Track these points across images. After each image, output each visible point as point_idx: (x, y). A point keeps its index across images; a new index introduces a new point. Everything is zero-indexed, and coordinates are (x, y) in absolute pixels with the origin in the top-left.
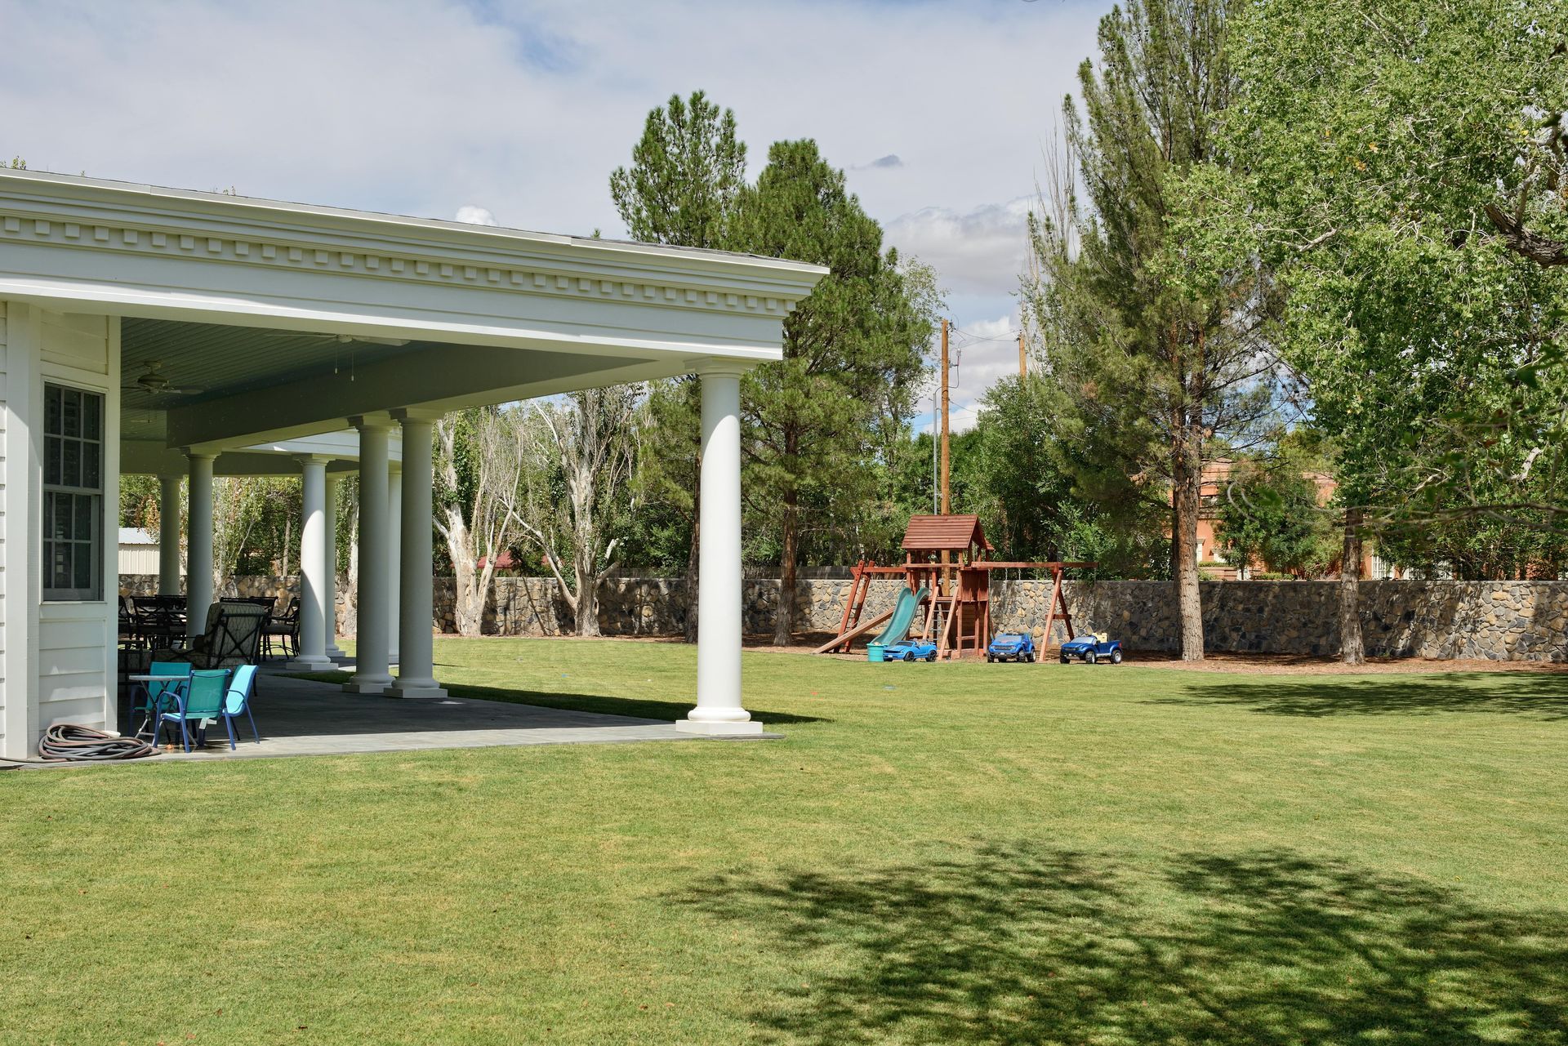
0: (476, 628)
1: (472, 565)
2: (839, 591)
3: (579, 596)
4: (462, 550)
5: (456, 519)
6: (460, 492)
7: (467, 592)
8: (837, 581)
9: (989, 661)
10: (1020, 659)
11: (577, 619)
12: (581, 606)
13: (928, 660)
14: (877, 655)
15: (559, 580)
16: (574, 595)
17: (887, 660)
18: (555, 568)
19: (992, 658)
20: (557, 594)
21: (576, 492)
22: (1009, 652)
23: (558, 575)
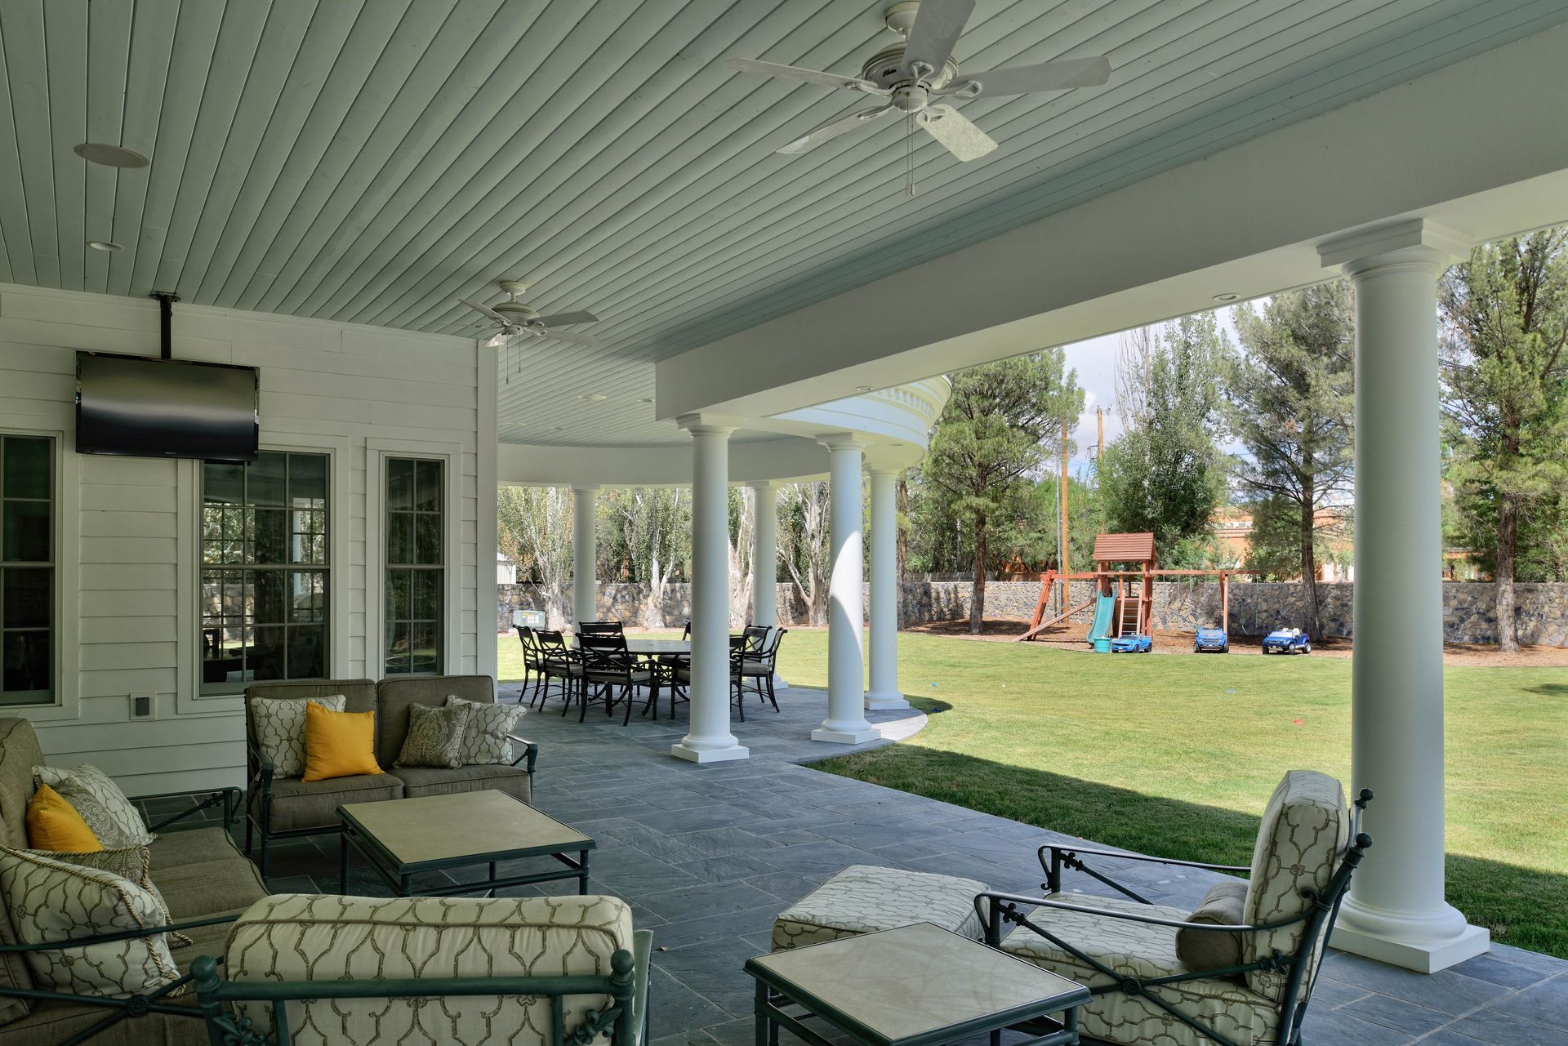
1: (739, 574)
3: (812, 596)
7: (735, 595)
9: (1197, 652)
10: (1223, 650)
11: (811, 613)
12: (814, 603)
13: (1146, 651)
14: (1103, 647)
15: (797, 585)
16: (809, 596)
17: (1115, 651)
18: (796, 576)
19: (1200, 649)
20: (790, 595)
21: (808, 520)
22: (1216, 644)
23: (797, 581)
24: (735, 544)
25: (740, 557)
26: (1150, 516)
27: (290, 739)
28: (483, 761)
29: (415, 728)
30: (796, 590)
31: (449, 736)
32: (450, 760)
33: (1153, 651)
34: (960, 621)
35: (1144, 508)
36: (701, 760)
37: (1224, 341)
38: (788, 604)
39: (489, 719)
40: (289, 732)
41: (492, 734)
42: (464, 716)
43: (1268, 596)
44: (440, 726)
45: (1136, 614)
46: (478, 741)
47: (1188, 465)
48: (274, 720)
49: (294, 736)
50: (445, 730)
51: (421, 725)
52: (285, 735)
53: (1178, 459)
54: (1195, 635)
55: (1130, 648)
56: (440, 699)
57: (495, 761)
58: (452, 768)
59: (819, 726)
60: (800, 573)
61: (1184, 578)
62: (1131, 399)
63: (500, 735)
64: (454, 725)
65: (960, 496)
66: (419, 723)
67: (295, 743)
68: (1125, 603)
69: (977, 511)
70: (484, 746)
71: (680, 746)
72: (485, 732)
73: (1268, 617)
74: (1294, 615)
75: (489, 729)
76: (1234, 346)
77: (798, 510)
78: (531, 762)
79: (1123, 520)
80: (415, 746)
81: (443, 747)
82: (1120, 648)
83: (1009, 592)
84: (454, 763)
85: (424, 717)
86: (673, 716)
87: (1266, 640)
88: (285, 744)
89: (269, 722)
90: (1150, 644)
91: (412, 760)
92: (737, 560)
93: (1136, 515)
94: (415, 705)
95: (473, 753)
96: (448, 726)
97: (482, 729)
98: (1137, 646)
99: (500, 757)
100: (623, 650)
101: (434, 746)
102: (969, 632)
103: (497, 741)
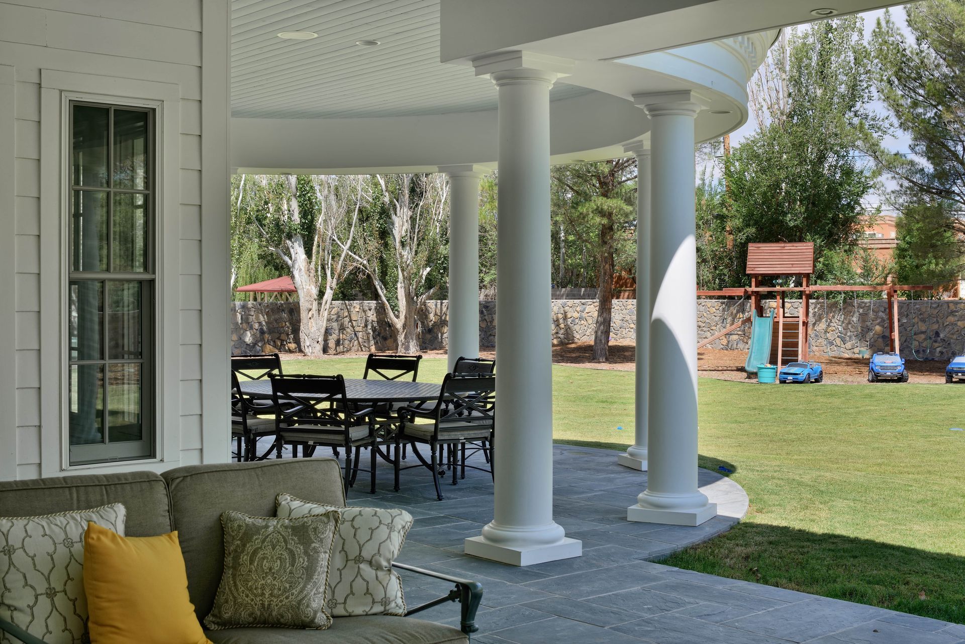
0: (319, 348)
1: (314, 291)
2: (585, 309)
3: (402, 316)
4: (305, 277)
5: (298, 250)
6: (302, 225)
7: (310, 315)
8: (583, 301)
9: (872, 381)
10: (901, 379)
11: (401, 338)
12: (404, 326)
13: (817, 381)
14: (768, 375)
15: (383, 304)
16: (397, 317)
17: (783, 382)
18: (381, 292)
19: (877, 378)
20: (372, 316)
21: (397, 225)
22: (896, 372)
23: (384, 299)
24: (309, 253)
25: (317, 271)
26: (792, 224)
27: (51, 594)
28: (359, 610)
29: (245, 558)
30: (381, 310)
31: (310, 571)
32: (315, 612)
33: (826, 381)
34: (573, 346)
35: (785, 214)
36: (525, 562)
37: (888, 22)
38: (369, 327)
39: (363, 536)
40: (48, 579)
41: (370, 563)
42: (328, 534)
43: (926, 315)
44: (292, 553)
45: (797, 337)
46: (348, 575)
47: (831, 166)
48: (18, 556)
49: (58, 587)
50: (302, 561)
51: (255, 552)
52: (42, 587)
53: (822, 158)
54: (866, 362)
55: (801, 377)
56: (267, 503)
57: (378, 608)
58: (318, 628)
59: (636, 501)
60: (387, 289)
61: (829, 294)
62: (765, 88)
63: (384, 563)
64: (316, 551)
65: (587, 198)
66: (250, 548)
67: (59, 599)
68: (784, 325)
69: (609, 215)
70: (359, 585)
71: (480, 539)
72: (359, 559)
73: (925, 339)
74: (955, 337)
75: (366, 554)
76: (898, 29)
77: (385, 213)
78: (468, 613)
79: (760, 229)
80: (250, 590)
81: (301, 591)
82: (790, 378)
83: (625, 312)
84: (321, 619)
85: (257, 539)
86: (397, 488)
87: (949, 367)
88: (44, 601)
89: (11, 563)
90: (821, 373)
91: (244, 615)
92: (313, 273)
93: (775, 221)
94: (233, 514)
95: (340, 598)
96: (306, 553)
97: (353, 553)
98: (809, 374)
99: (385, 602)
100: (339, 396)
101: (285, 591)
102: (593, 359)
103: (380, 574)
